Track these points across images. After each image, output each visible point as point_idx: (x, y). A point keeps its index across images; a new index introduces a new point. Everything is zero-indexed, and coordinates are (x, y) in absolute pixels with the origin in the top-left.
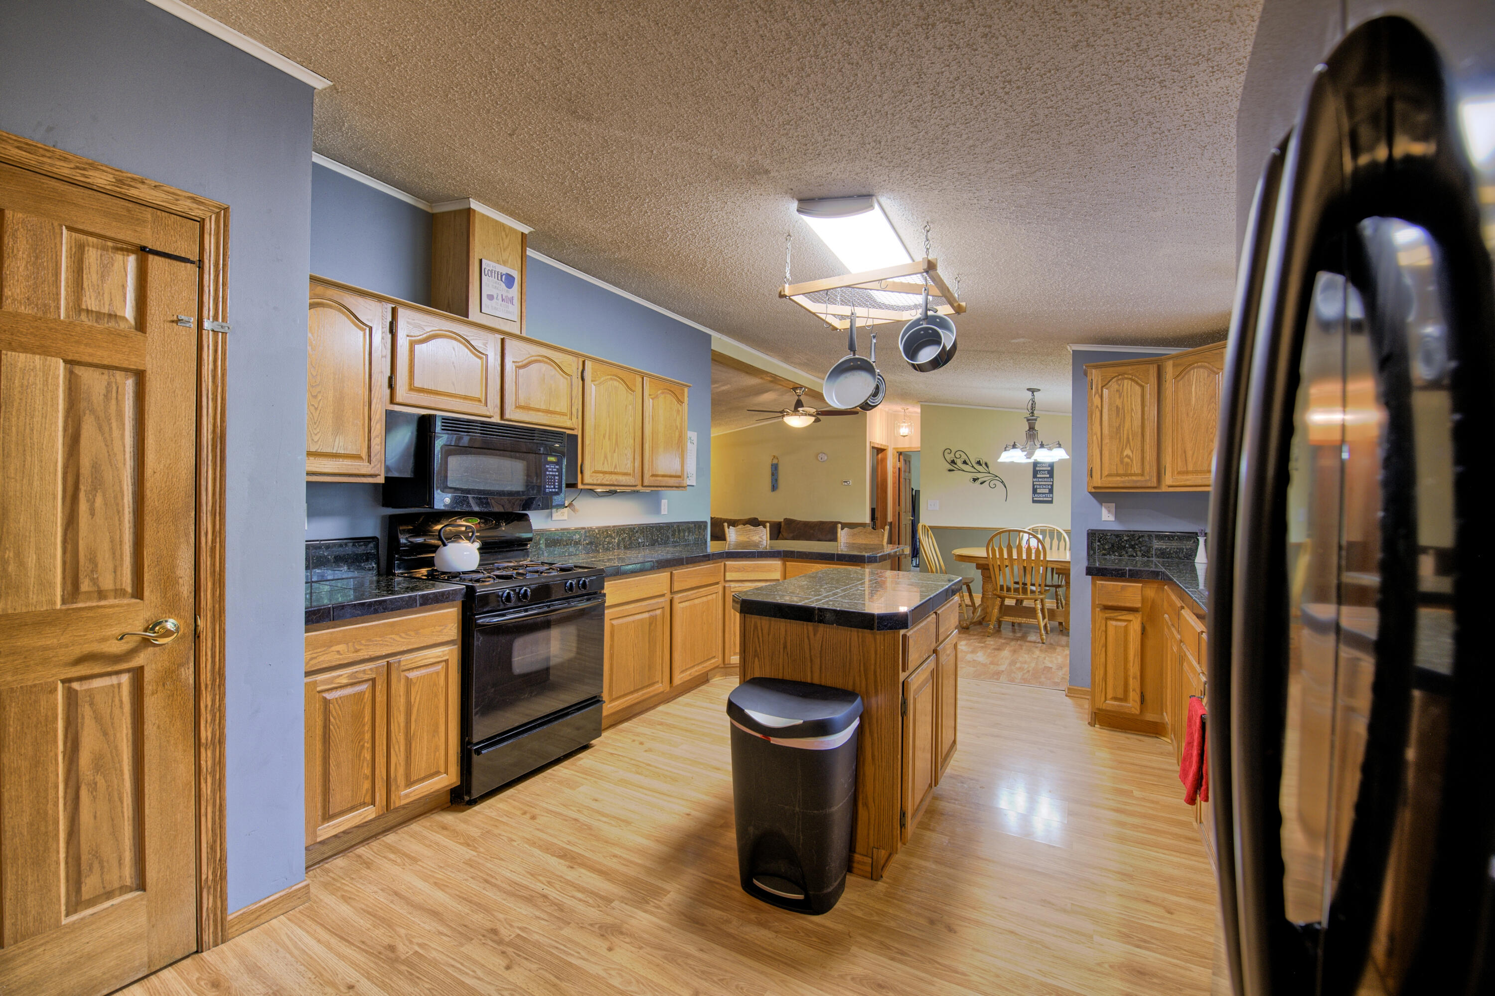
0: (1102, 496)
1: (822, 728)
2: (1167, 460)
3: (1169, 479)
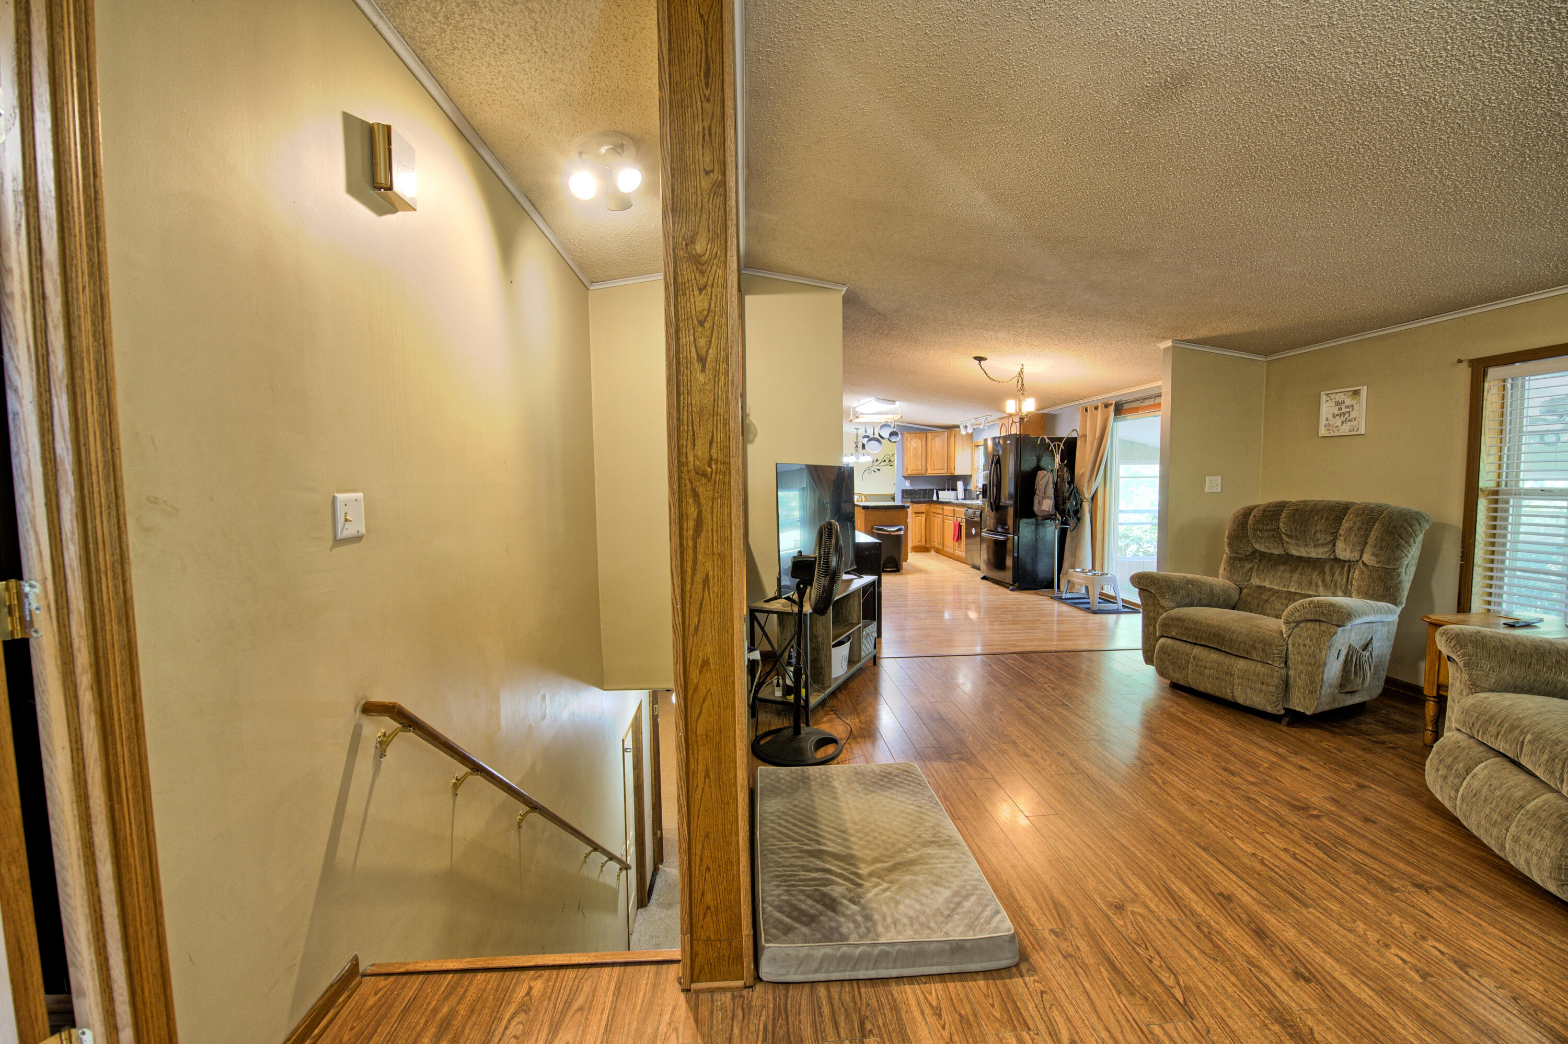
0: (906, 478)
1: (900, 530)
2: (929, 465)
3: (929, 471)
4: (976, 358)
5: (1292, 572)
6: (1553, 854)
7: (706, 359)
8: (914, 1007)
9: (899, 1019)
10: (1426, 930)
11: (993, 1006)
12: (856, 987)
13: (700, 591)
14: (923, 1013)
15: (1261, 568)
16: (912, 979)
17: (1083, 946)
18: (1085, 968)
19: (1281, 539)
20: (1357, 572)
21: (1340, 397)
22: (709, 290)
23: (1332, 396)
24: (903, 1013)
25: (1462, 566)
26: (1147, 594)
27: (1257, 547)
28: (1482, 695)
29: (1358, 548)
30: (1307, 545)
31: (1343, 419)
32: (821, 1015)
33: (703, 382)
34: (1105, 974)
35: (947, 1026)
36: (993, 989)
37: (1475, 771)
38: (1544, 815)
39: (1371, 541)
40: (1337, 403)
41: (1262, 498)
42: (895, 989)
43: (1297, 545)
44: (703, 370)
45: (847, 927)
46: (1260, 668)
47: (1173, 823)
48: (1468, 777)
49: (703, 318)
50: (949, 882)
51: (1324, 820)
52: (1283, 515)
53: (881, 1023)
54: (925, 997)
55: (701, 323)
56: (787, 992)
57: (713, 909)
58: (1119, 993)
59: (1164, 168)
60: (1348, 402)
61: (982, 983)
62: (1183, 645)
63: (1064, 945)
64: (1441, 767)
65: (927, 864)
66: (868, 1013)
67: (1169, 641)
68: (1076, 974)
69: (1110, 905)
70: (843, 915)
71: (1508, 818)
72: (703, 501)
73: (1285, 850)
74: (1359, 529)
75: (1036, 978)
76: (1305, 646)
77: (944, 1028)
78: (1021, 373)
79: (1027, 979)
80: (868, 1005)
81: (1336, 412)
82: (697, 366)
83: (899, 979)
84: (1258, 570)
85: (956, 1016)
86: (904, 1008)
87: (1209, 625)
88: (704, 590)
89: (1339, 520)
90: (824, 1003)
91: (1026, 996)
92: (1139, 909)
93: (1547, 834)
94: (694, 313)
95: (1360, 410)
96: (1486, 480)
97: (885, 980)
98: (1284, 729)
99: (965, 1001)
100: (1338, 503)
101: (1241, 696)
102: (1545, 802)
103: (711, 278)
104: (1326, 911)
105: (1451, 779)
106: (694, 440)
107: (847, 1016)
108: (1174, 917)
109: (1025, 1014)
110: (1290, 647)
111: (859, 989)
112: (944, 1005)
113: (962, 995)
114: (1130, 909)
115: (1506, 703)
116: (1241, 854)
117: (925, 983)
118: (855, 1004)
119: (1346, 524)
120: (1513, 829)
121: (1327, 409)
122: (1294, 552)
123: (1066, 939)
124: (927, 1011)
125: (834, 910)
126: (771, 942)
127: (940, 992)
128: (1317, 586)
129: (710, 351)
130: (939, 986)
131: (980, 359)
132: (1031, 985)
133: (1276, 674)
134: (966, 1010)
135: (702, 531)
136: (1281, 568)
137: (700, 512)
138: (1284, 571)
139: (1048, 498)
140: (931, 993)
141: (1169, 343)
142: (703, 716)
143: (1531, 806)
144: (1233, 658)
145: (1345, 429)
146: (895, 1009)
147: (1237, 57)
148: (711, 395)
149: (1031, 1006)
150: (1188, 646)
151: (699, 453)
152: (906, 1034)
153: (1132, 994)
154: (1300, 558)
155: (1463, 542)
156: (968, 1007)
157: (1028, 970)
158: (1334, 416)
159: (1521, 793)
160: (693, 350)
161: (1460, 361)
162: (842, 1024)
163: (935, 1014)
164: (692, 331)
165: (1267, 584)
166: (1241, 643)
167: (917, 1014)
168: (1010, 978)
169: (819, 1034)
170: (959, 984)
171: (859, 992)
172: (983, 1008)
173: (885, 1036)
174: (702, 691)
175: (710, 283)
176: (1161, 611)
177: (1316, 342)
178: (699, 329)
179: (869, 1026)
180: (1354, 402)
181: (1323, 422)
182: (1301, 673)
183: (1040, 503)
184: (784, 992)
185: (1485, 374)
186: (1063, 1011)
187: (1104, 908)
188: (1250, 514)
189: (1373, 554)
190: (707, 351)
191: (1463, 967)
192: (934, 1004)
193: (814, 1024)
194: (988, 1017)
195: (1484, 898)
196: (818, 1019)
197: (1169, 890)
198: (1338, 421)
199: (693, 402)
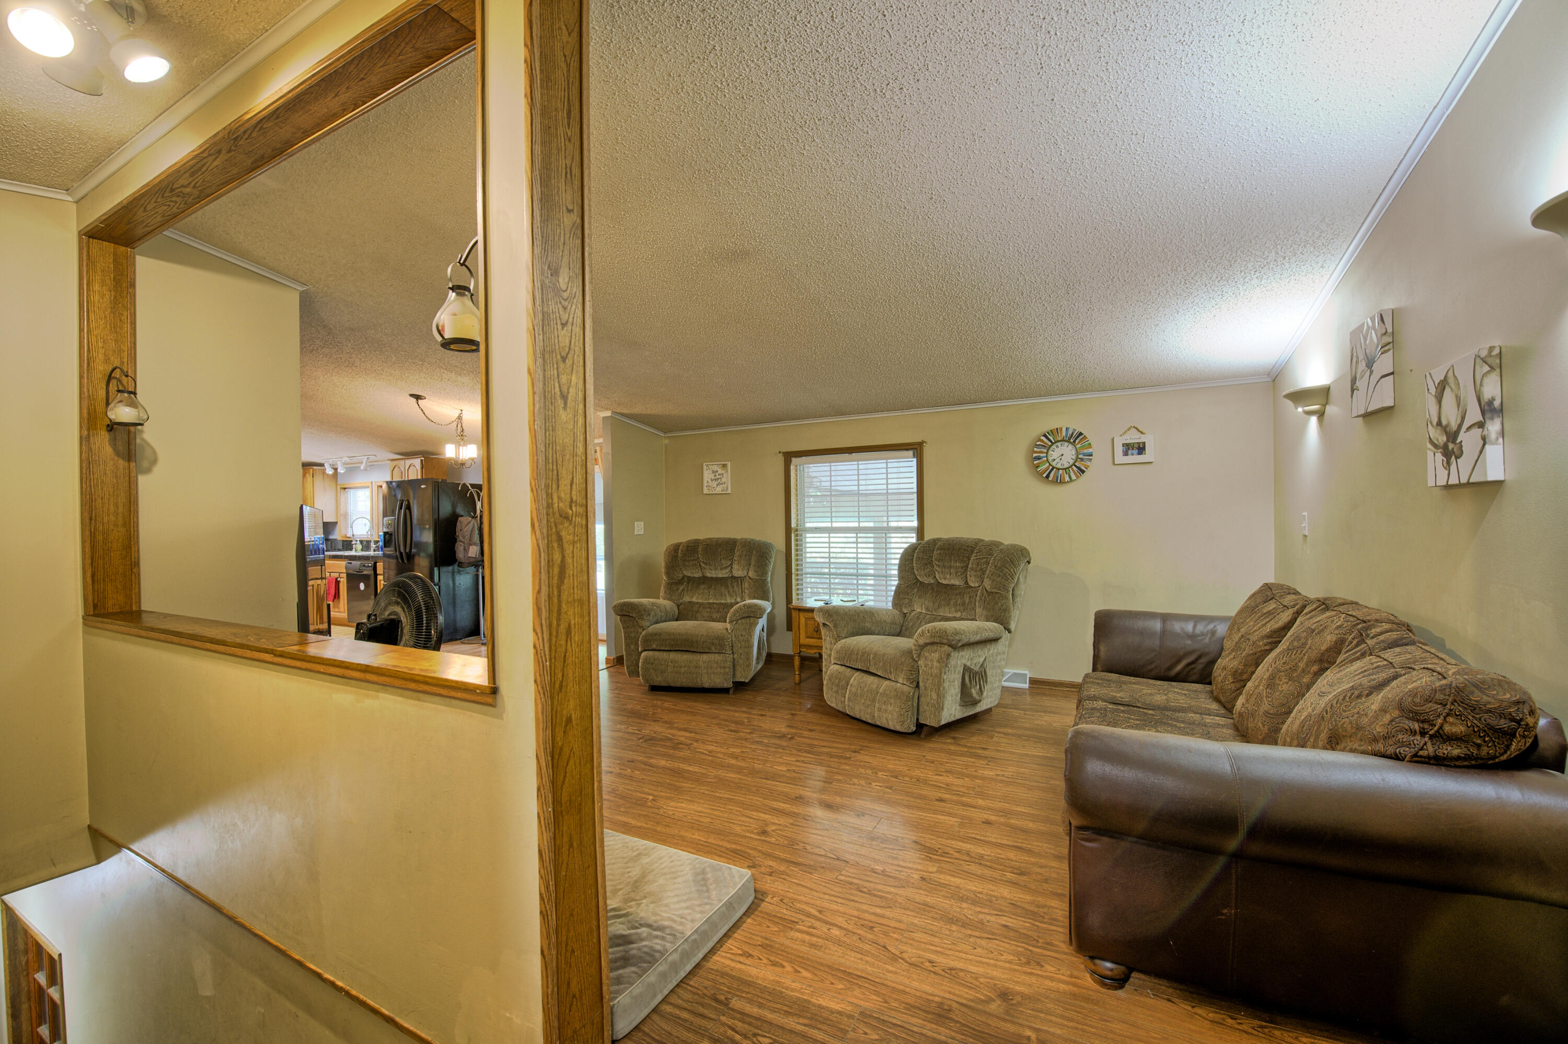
4: (412, 395)
5: (709, 588)
6: (897, 710)
7: (567, 398)
8: (733, 964)
9: (733, 977)
10: (875, 770)
11: (768, 927)
12: (685, 985)
13: (563, 642)
14: (741, 963)
15: (690, 588)
16: (713, 951)
17: (771, 863)
18: (783, 873)
19: (700, 566)
20: (747, 584)
21: (715, 468)
22: (570, 328)
23: (710, 467)
24: (730, 972)
25: (787, 574)
26: (627, 618)
27: (685, 573)
28: (843, 641)
29: (746, 568)
30: (716, 569)
31: (717, 482)
32: (686, 1021)
33: (565, 419)
34: (795, 869)
35: (761, 957)
36: (759, 919)
37: (851, 682)
38: (888, 692)
39: (753, 563)
40: (713, 472)
41: (684, 537)
42: (709, 965)
43: (710, 569)
44: (565, 408)
45: (658, 944)
46: (717, 657)
47: (739, 773)
48: (849, 687)
49: (564, 354)
50: (682, 871)
51: (796, 738)
52: (700, 549)
53: (726, 989)
54: (732, 954)
55: (564, 359)
56: (644, 1031)
57: (577, 995)
58: (811, 873)
59: (697, 298)
60: (720, 471)
61: (749, 920)
62: (661, 653)
63: (763, 870)
64: (834, 686)
65: (653, 870)
66: (712, 992)
67: (650, 653)
68: (784, 879)
69: (758, 834)
70: (642, 940)
71: (873, 701)
72: (566, 546)
73: (797, 761)
74: (746, 556)
75: (770, 896)
76: (742, 635)
77: (760, 959)
78: (460, 418)
79: (767, 900)
80: (706, 988)
81: (713, 478)
82: (560, 402)
83: (705, 958)
84: (688, 590)
85: (759, 947)
86: (728, 969)
87: (679, 634)
88: (567, 641)
89: (732, 550)
90: (678, 1012)
91: (777, 909)
92: (774, 828)
93: (892, 701)
94: (557, 347)
95: (727, 478)
96: (793, 525)
97: (698, 966)
98: (733, 696)
99: (753, 937)
100: (729, 539)
101: (707, 682)
102: (886, 686)
103: (571, 316)
104: (839, 781)
105: (840, 691)
106: (558, 480)
107: (703, 1005)
108: (791, 821)
109: (786, 917)
110: (734, 639)
111: (688, 984)
112: (746, 948)
113: (748, 935)
114: (769, 830)
115: (855, 642)
116: (784, 773)
117: (721, 947)
118: (698, 994)
119: (737, 553)
120: (877, 705)
121: (707, 475)
122: (708, 575)
123: (760, 866)
124: (742, 959)
125: (632, 943)
126: (617, 998)
127: (735, 944)
128: (725, 596)
129: (571, 390)
130: (730, 941)
131: (418, 397)
132: (772, 901)
133: (729, 659)
134: (759, 940)
135: (565, 578)
136: (702, 587)
137: (563, 557)
138: (704, 589)
139: (475, 544)
140: (731, 949)
141: (608, 414)
142: (567, 779)
143: (881, 690)
144: (698, 654)
145: (719, 490)
146: (724, 974)
147: (777, 258)
148: (572, 434)
149: (785, 911)
150: (665, 653)
151: (563, 495)
152: (746, 981)
153: (816, 870)
154: (712, 578)
155: (786, 560)
156: (758, 938)
157: (762, 895)
158: (712, 480)
159: (875, 686)
160: (557, 385)
161: (780, 452)
162: (706, 1012)
163: (747, 957)
164: (555, 366)
165: (694, 600)
166: (703, 642)
167: (739, 966)
168: (759, 906)
169: (700, 1031)
170: (739, 931)
171: (691, 986)
172: (766, 932)
173: (737, 993)
174: (566, 750)
175: (571, 320)
176: (640, 630)
177: (700, 428)
178: (562, 365)
179: (722, 998)
180: (723, 472)
181: (705, 484)
182: (741, 654)
183: (466, 550)
184: (640, 1034)
185: (791, 462)
186: (800, 901)
187: (758, 837)
188: (678, 549)
189: (755, 571)
190: (568, 389)
191: (896, 777)
192: (740, 952)
193: (688, 1029)
194: (774, 934)
195: (876, 746)
196: (687, 1025)
197: (774, 809)
198: (715, 485)
199: (557, 440)
